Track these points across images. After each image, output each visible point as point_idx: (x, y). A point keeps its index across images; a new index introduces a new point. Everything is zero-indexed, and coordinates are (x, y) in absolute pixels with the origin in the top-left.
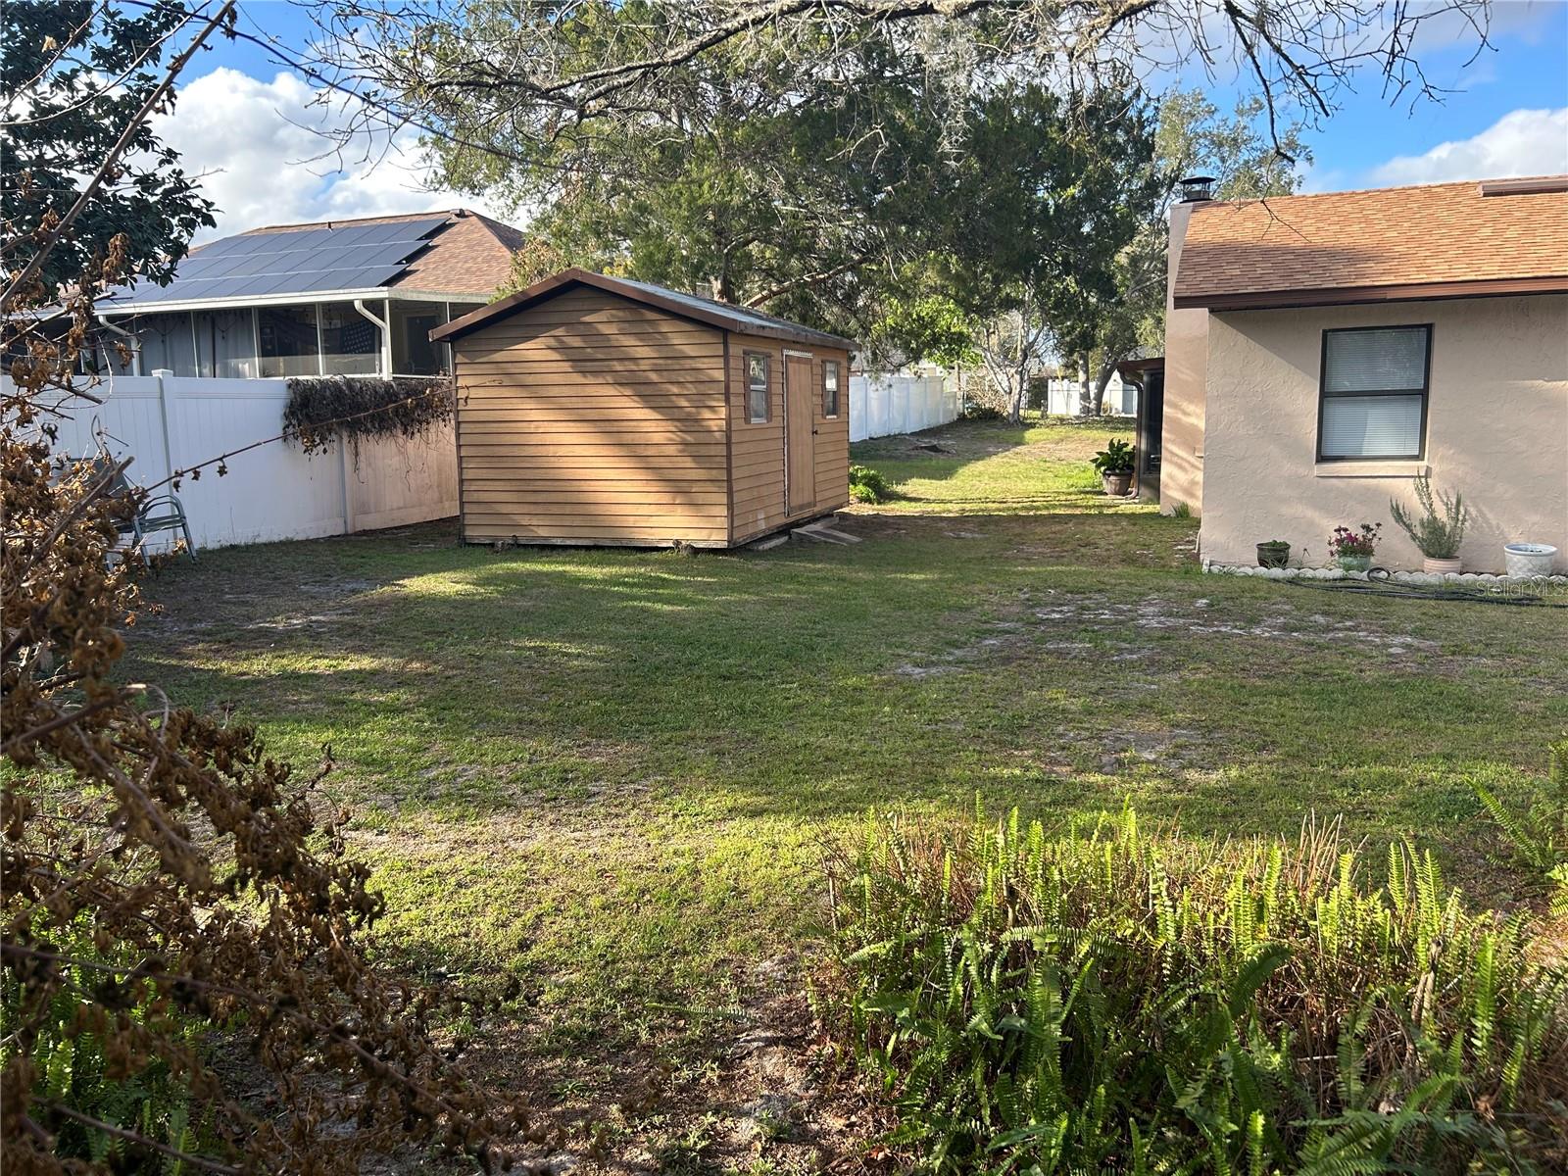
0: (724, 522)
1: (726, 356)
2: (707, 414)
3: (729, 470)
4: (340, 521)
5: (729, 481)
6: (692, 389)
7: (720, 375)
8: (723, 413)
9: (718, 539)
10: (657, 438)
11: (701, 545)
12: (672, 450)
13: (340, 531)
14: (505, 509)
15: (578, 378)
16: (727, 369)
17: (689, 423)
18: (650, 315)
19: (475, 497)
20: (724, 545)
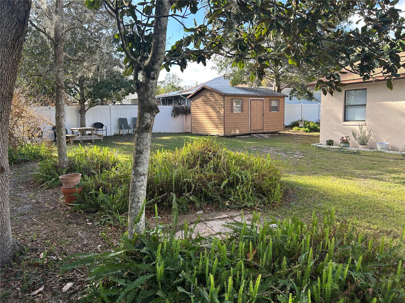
0: (223, 131)
1: (224, 100)
2: (221, 111)
3: (224, 121)
4: (182, 130)
5: (224, 123)
6: (219, 106)
7: (223, 104)
8: (223, 110)
9: (222, 134)
10: (215, 115)
11: (220, 135)
12: (216, 117)
13: (182, 132)
14: (196, 128)
15: (204, 105)
16: (224, 102)
17: (218, 112)
18: (213, 93)
19: (194, 126)
20: (223, 135)
